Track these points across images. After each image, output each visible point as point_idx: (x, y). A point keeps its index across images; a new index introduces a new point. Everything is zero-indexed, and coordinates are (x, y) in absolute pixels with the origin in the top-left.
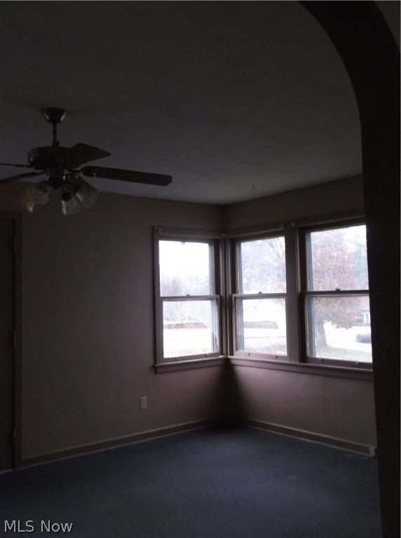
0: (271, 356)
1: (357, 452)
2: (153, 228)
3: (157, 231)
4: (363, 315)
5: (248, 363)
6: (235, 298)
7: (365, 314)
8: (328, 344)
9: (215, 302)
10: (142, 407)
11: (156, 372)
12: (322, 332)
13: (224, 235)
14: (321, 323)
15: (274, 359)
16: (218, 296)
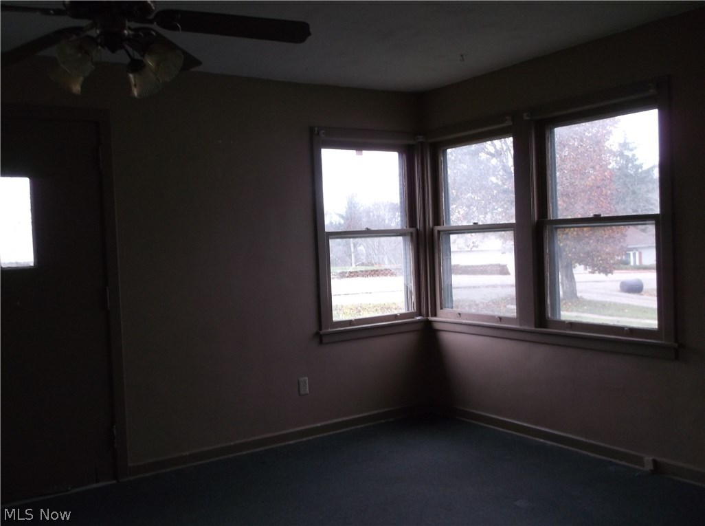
0: (492, 318)
1: (624, 463)
2: (311, 130)
3: (318, 134)
4: (629, 254)
5: (458, 328)
6: (439, 232)
7: (631, 253)
8: (579, 295)
9: (408, 238)
10: (302, 392)
11: (321, 342)
12: (571, 278)
13: (420, 139)
14: (569, 267)
15: (497, 322)
16: (412, 230)
